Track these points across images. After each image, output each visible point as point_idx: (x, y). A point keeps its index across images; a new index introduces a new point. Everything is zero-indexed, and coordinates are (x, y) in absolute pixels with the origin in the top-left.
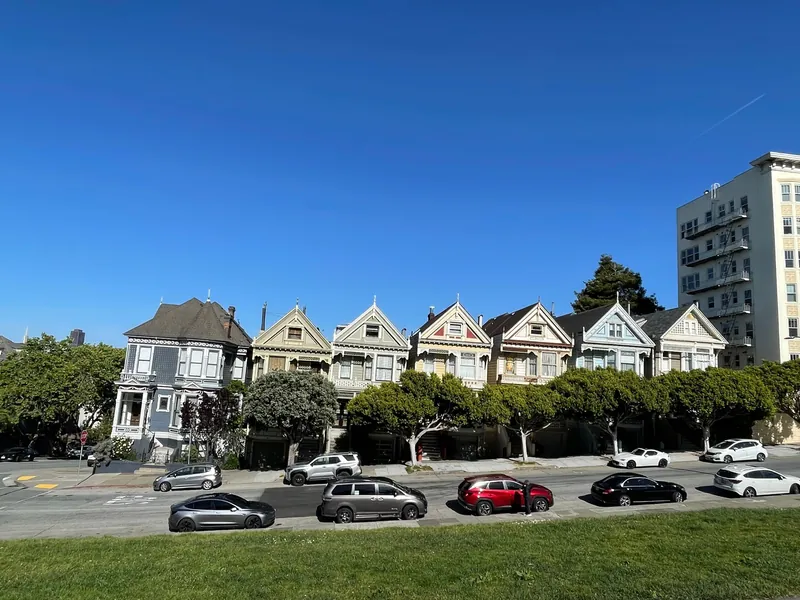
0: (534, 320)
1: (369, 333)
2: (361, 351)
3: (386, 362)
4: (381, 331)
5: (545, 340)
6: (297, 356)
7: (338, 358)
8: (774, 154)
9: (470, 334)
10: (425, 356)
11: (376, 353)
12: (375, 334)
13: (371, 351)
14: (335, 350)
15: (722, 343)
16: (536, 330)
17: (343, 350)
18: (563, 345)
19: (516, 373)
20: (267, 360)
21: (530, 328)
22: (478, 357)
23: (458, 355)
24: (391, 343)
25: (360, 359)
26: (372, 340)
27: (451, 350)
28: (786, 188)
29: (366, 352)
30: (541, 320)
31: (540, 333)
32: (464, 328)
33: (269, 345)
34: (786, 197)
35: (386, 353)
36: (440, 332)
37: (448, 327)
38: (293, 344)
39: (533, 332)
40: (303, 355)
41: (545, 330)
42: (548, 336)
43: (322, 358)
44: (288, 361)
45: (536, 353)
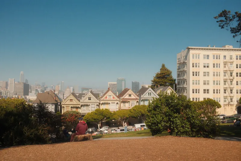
0: (129, 93)
1: (89, 99)
2: (87, 104)
3: (93, 106)
4: (91, 98)
6: (72, 106)
7: (82, 106)
9: (113, 98)
10: (102, 104)
11: (91, 104)
12: (90, 99)
14: (81, 104)
16: (130, 95)
17: (83, 104)
18: (137, 99)
19: (126, 106)
20: (65, 107)
22: (116, 103)
23: (111, 103)
24: (94, 101)
25: (87, 105)
26: (90, 101)
27: (109, 102)
28: (193, 55)
29: (89, 104)
30: (131, 93)
31: (131, 96)
32: (112, 96)
33: (66, 103)
34: (193, 57)
35: (93, 104)
36: (106, 98)
37: (108, 96)
38: (71, 103)
39: (129, 96)
40: (74, 105)
42: (133, 97)
43: (78, 106)
44: (70, 107)
45: (130, 101)
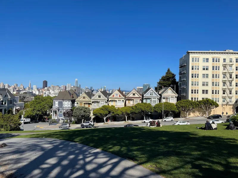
0: (133, 92)
1: (99, 97)
2: (97, 100)
3: (102, 103)
5: (136, 97)
8: (189, 51)
9: (120, 96)
10: (110, 101)
11: (100, 101)
12: (100, 97)
13: (99, 101)
14: (92, 101)
15: (177, 95)
16: (134, 94)
17: (94, 101)
18: (140, 97)
19: (130, 104)
20: (79, 103)
21: (132, 94)
22: (121, 101)
23: (117, 101)
24: (103, 99)
26: (99, 98)
27: (116, 99)
28: (193, 59)
29: (98, 101)
30: (135, 92)
32: (118, 95)
33: (79, 100)
34: (193, 61)
35: (103, 101)
36: (114, 96)
37: (115, 95)
38: (84, 100)
40: (86, 102)
41: (136, 94)
42: (136, 96)
43: (90, 102)
44: (83, 103)
45: (134, 99)
